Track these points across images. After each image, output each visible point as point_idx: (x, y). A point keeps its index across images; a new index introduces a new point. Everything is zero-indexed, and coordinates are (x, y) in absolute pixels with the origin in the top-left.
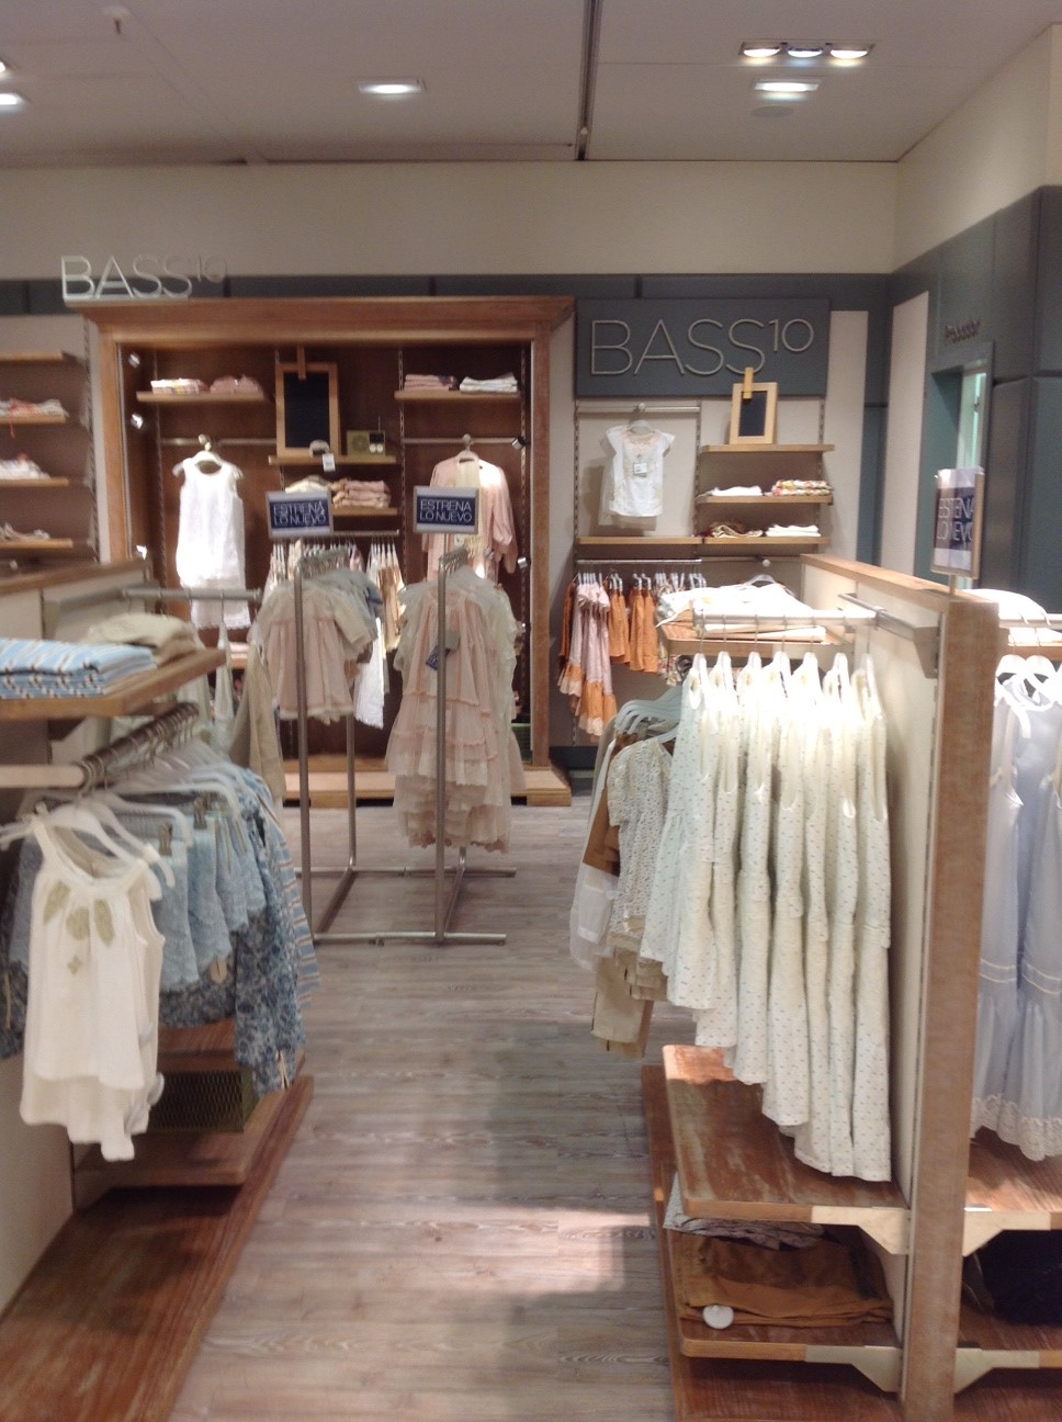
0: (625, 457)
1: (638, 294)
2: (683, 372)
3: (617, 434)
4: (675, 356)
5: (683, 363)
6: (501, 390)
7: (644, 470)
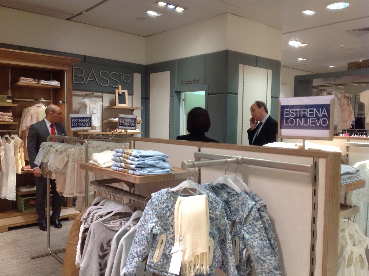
0: (90, 108)
1: (85, 61)
2: (99, 85)
3: (87, 101)
4: (97, 80)
5: (99, 82)
6: (55, 85)
7: (95, 112)
